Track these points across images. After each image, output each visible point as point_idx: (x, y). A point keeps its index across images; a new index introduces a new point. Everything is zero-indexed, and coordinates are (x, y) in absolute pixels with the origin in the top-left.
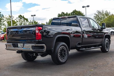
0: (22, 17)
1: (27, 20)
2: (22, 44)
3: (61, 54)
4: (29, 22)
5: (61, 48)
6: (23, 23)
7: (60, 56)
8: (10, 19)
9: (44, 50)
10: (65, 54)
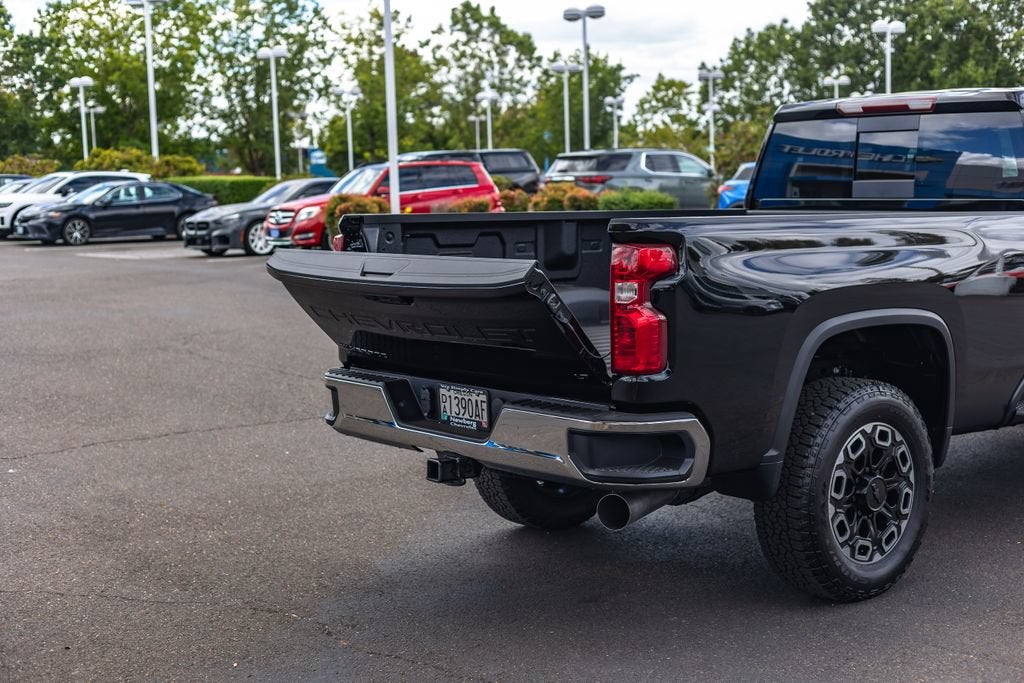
0: (478, 19)
1: (525, 46)
2: (479, 397)
3: (856, 506)
4: (545, 64)
5: (857, 445)
6: (493, 75)
7: (841, 529)
8: (379, 41)
9: (683, 471)
10: (893, 497)
